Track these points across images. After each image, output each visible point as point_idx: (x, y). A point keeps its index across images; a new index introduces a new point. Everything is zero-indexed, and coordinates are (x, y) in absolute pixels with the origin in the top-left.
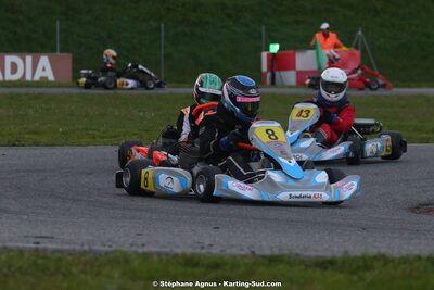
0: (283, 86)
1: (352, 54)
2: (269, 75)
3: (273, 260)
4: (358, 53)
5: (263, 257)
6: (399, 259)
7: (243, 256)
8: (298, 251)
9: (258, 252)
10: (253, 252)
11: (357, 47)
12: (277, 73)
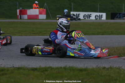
0: (23, 19)
1: (43, 10)
2: (19, 16)
3: (19, 68)
4: (45, 10)
5: (16, 68)
6: (55, 68)
7: (10, 68)
8: (26, 66)
9: (15, 66)
10: (13, 66)
11: (45, 8)
12: (22, 16)
